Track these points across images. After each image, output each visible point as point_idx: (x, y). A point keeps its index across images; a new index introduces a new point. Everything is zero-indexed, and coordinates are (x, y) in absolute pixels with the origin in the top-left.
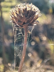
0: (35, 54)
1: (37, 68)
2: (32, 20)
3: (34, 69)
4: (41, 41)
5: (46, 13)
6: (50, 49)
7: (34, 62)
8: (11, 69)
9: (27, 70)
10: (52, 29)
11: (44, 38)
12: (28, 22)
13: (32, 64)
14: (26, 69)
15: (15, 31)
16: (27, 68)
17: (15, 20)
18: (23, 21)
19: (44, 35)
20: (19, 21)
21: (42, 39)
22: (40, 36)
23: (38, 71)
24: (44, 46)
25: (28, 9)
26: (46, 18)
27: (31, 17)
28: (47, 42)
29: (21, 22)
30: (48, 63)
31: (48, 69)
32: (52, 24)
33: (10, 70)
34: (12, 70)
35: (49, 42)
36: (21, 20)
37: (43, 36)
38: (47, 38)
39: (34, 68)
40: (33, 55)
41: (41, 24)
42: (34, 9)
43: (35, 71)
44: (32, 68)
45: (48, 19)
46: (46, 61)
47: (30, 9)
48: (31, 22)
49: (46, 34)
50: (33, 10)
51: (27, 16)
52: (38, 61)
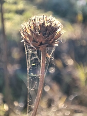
0: (56, 87)
1: (59, 110)
2: (52, 40)
3: (53, 112)
4: (65, 65)
5: (73, 22)
6: (79, 79)
7: (54, 101)
8: (17, 111)
9: (42, 113)
10: (81, 46)
11: (70, 62)
12: (47, 42)
13: (50, 103)
14: (40, 112)
15: (28, 54)
16: (42, 110)
17: (28, 39)
18: (40, 41)
19: (70, 57)
20: (34, 41)
21: (67, 62)
22: (63, 58)
23: (60, 114)
24: (70, 74)
25: (46, 25)
26: (73, 29)
27: (50, 36)
28: (74, 67)
29: (37, 42)
30: (76, 101)
31: (76, 112)
32: (82, 39)
33: (15, 113)
34: (19, 113)
35: (78, 68)
36: (37, 40)
37: (69, 59)
38: (74, 62)
39: (54, 109)
40: (51, 89)
41: (65, 40)
42: (55, 25)
43: (55, 114)
44: (50, 110)
45: (75, 30)
46: (72, 98)
47: (49, 24)
48: (51, 42)
49: (73, 55)
50: (53, 25)
51: (45, 34)
52: (60, 98)
